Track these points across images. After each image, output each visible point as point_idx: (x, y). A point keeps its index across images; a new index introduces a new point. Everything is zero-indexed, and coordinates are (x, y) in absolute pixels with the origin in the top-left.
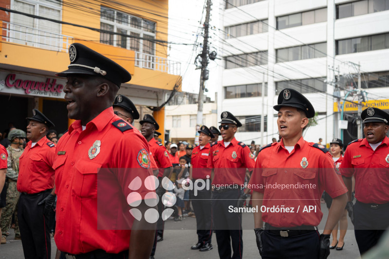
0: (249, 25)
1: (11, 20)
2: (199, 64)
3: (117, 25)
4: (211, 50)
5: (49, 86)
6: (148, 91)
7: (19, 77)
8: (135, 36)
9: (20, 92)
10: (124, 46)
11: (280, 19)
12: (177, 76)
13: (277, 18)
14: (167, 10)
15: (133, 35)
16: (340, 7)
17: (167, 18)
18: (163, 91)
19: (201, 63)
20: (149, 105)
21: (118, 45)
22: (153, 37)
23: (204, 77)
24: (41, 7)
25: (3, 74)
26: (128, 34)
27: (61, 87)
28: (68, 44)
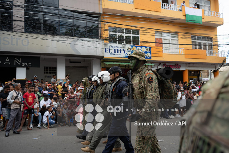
1: (163, 46)
3: (197, 41)
5: (176, 66)
6: (211, 64)
7: (167, 64)
10: (201, 48)
12: (223, 57)
14: (217, 32)
15: (204, 44)
17: (217, 35)
18: (218, 64)
20: (212, 70)
21: (198, 48)
22: (212, 43)
24: (172, 40)
25: (162, 64)
26: (202, 44)
27: (180, 66)
28: (183, 51)
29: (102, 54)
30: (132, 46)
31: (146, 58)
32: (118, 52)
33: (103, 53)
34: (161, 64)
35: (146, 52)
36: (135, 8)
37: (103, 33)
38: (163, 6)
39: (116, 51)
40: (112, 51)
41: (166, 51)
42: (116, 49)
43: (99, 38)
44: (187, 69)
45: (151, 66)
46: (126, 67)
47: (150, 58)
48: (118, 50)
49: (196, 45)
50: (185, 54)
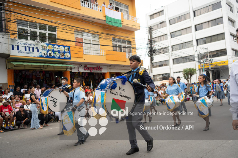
0: (159, 37)
1: (84, 46)
2: (149, 55)
3: (118, 44)
4: (154, 49)
5: (98, 68)
7: (88, 66)
8: (124, 47)
9: (89, 71)
10: (121, 51)
11: (172, 34)
13: (171, 33)
14: (135, 36)
16: (197, 26)
19: (150, 54)
22: (131, 47)
23: (152, 59)
24: (92, 40)
25: (83, 66)
26: (122, 46)
27: (102, 68)
28: (103, 52)
29: (7, 51)
30: (48, 44)
31: (65, 58)
32: (29, 50)
33: (9, 51)
34: (81, 65)
35: (65, 52)
36: (51, 1)
37: (9, 25)
38: (83, 4)
39: (27, 49)
40: (22, 49)
41: (86, 51)
42: (27, 46)
43: (4, 30)
44: (109, 71)
45: (71, 67)
46: (41, 69)
47: (70, 58)
48: (29, 48)
49: (116, 47)
50: (106, 55)
